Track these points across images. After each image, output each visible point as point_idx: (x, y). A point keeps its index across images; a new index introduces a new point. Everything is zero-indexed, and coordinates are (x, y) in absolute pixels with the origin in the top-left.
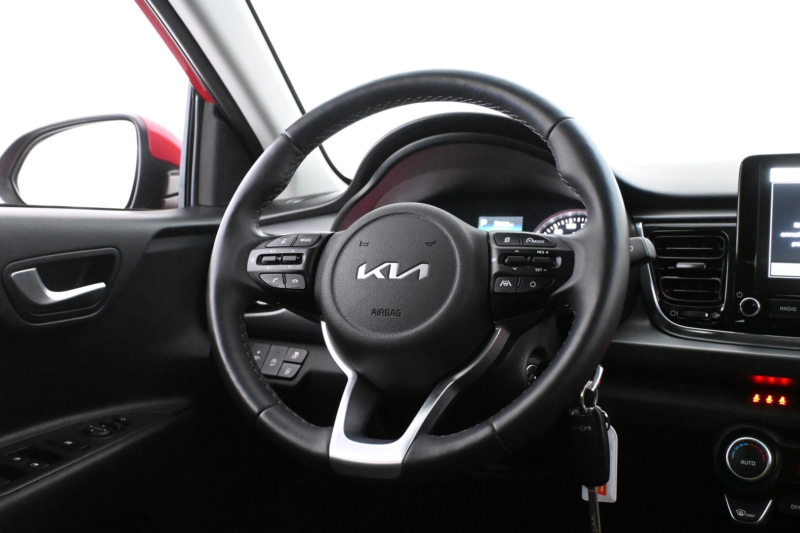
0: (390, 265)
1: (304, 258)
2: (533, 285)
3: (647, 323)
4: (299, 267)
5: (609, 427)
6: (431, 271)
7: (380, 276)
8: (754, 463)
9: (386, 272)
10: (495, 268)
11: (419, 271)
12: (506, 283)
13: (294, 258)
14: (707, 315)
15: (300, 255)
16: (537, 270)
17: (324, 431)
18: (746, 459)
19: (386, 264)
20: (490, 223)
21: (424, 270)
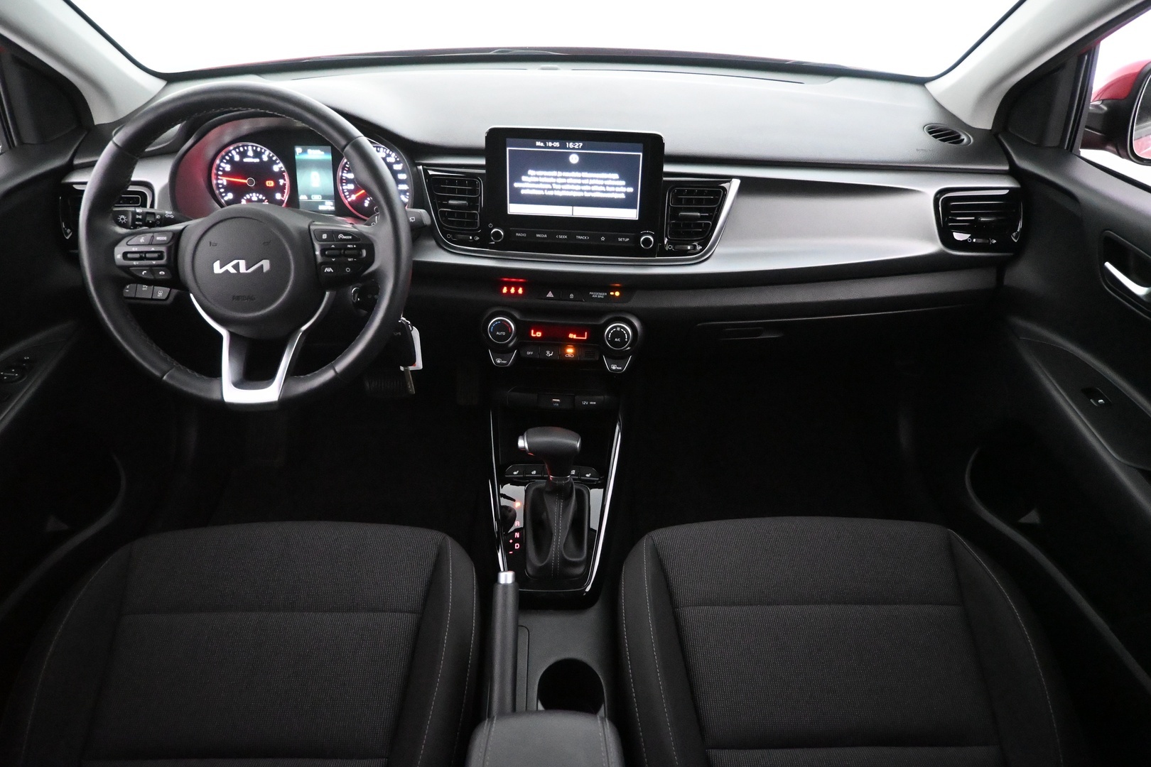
0: (238, 263)
1: (165, 255)
2: (348, 270)
3: (433, 243)
4: (163, 262)
5: (412, 328)
6: (272, 265)
7: (233, 271)
8: (504, 333)
9: (236, 267)
10: (319, 259)
11: (262, 266)
12: (329, 270)
13: (156, 255)
14: (471, 238)
15: (161, 252)
16: (350, 260)
17: (215, 382)
18: (500, 331)
19: (235, 262)
20: (305, 151)
21: (266, 264)
